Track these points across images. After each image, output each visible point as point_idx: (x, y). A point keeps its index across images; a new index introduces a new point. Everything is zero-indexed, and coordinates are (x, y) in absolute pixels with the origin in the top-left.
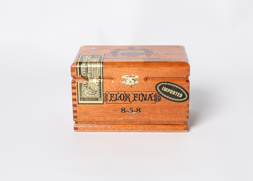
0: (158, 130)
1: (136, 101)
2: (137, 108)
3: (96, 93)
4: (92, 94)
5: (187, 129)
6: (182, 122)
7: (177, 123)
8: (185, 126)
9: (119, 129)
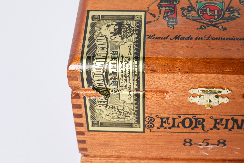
1: (218, 129)
2: (218, 139)
3: (129, 117)
4: (119, 116)
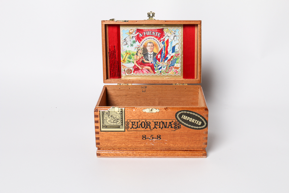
0: (177, 156)
1: (157, 128)
2: (157, 135)
3: (118, 121)
5: (205, 154)
6: (201, 148)
7: (195, 149)
8: (203, 152)
9: (140, 155)
